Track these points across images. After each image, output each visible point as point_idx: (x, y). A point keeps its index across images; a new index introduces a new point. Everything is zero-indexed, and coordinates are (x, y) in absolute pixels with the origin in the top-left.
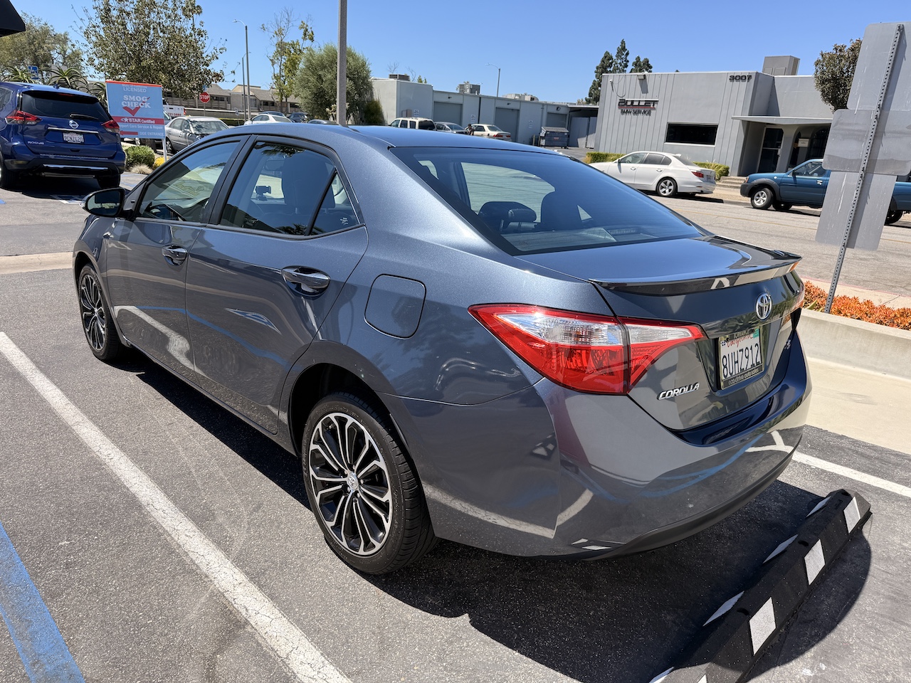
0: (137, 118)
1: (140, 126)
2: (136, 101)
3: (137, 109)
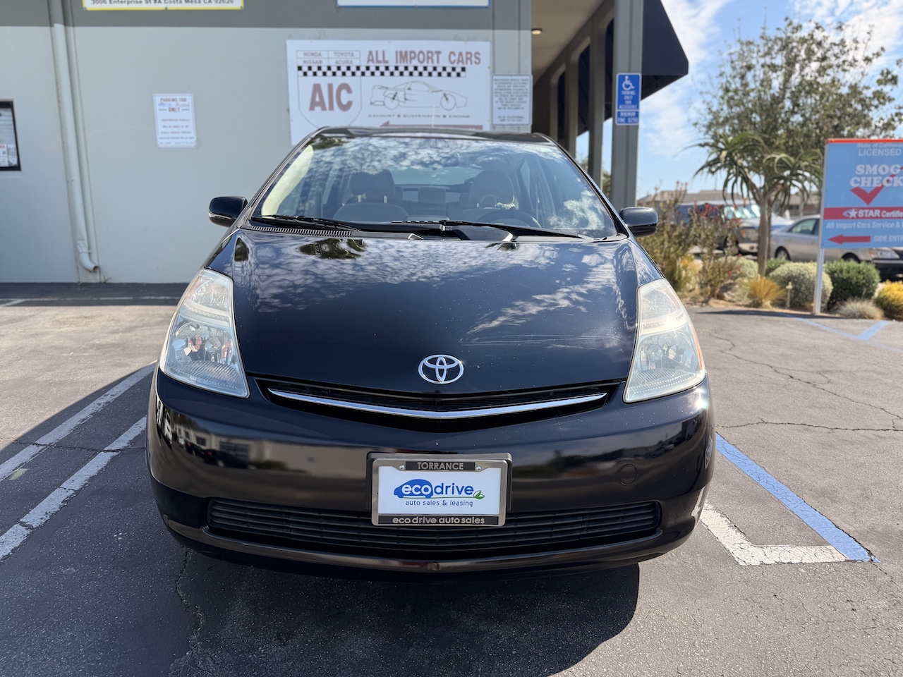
0: (874, 209)
1: (876, 225)
2: (879, 175)
3: (877, 190)
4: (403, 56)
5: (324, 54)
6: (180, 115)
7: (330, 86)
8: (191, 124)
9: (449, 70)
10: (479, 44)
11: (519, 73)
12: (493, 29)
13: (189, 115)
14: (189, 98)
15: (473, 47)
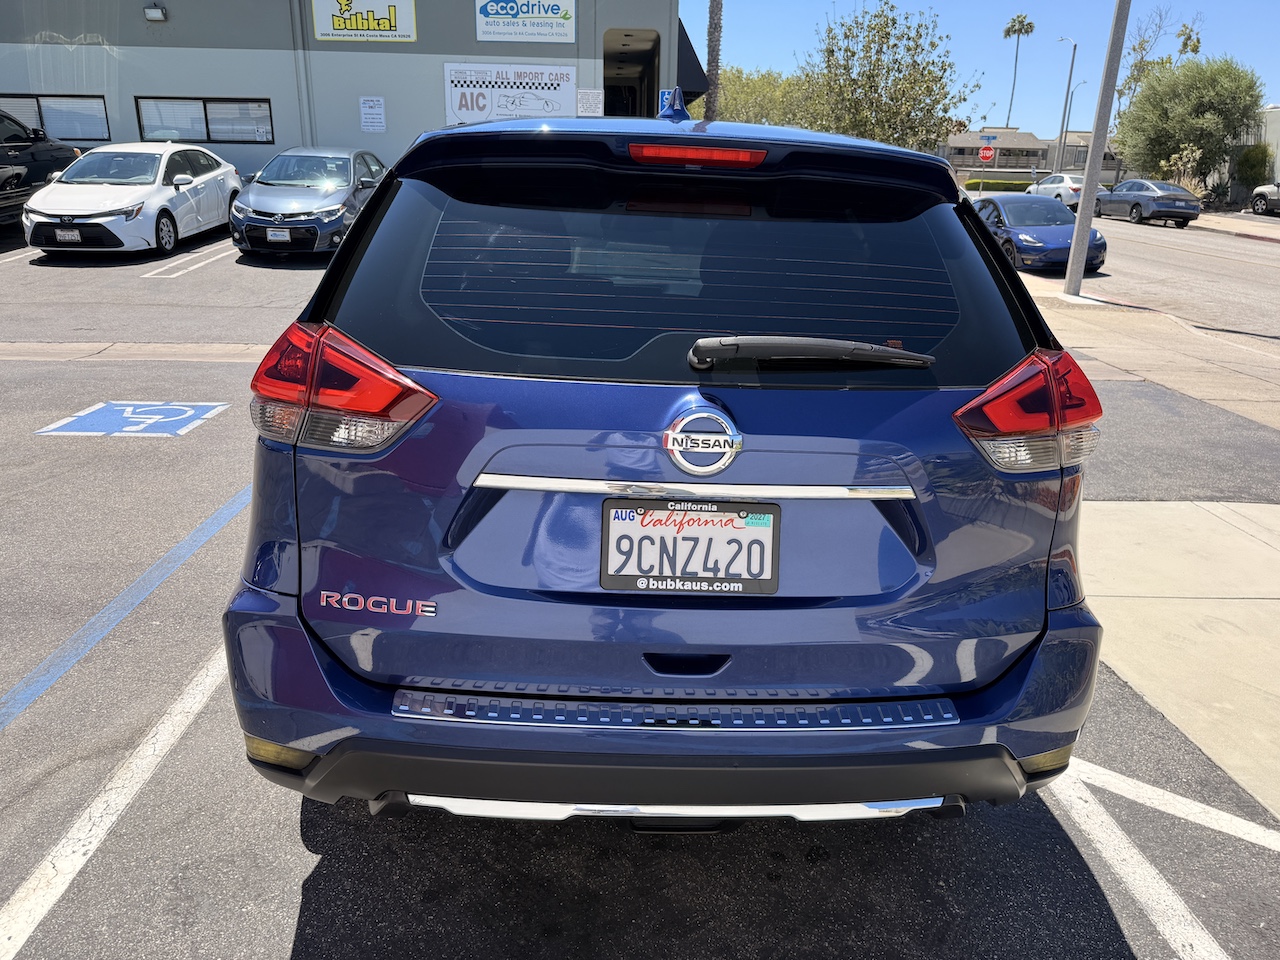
4: (519, 75)
5: (468, 73)
6: (376, 110)
7: (472, 94)
8: (383, 117)
9: (549, 85)
10: (568, 68)
11: (595, 88)
12: (578, 58)
13: (381, 111)
14: (382, 100)
15: (564, 70)
